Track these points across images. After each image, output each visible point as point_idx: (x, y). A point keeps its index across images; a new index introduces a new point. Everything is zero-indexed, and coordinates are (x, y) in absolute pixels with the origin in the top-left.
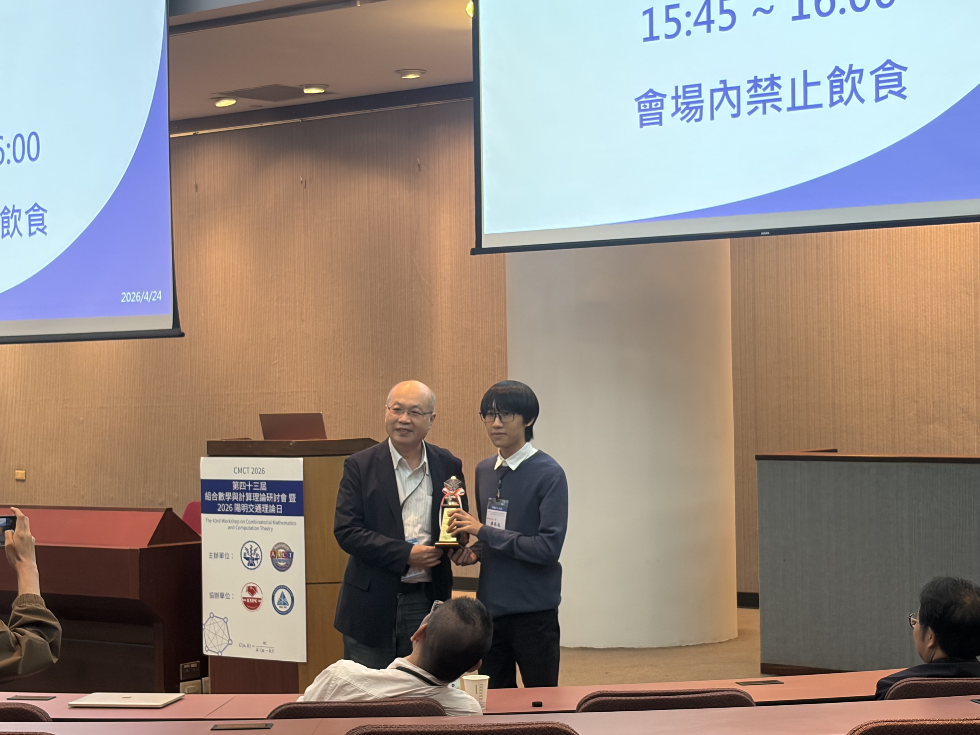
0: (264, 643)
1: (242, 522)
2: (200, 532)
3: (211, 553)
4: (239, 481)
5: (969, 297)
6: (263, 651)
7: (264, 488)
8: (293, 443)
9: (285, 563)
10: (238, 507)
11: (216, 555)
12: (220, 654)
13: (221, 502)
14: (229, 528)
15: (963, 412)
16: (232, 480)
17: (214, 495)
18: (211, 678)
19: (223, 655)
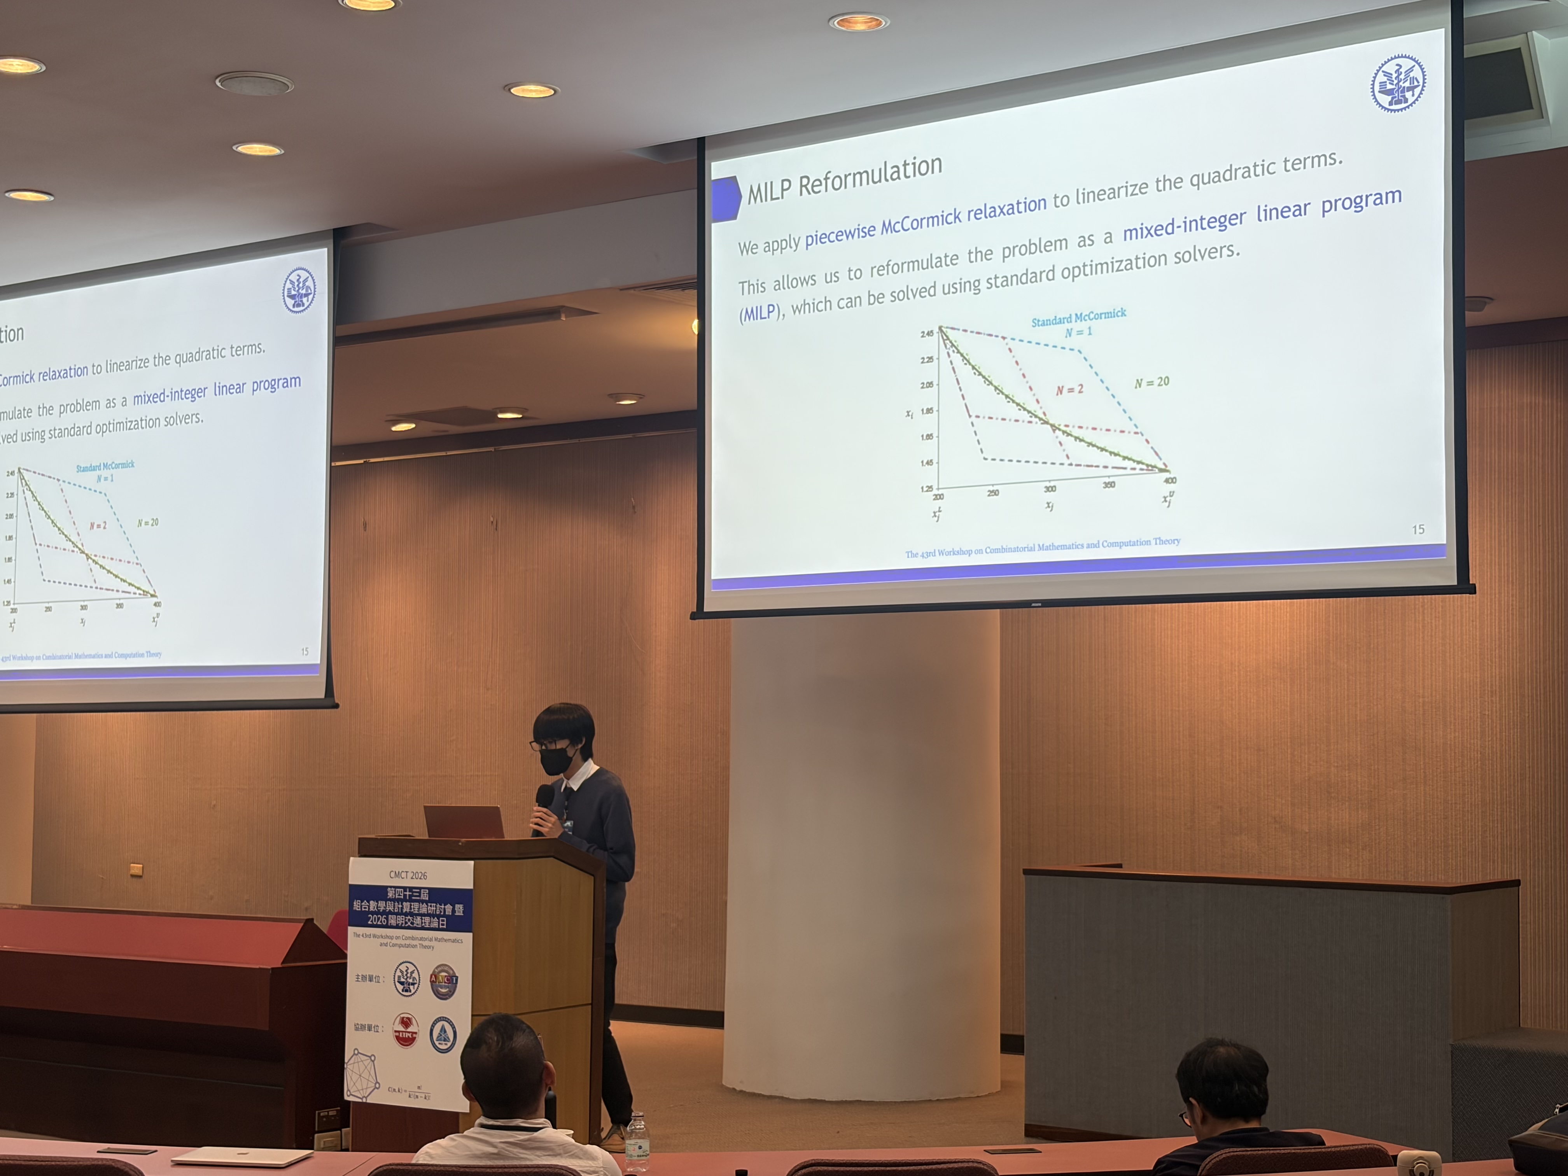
0: (419, 1088)
1: (397, 938)
2: (346, 949)
3: (358, 976)
4: (396, 887)
5: (1284, 685)
6: (417, 1097)
7: (425, 896)
8: (462, 843)
9: (448, 989)
10: (392, 920)
11: (364, 978)
12: (364, 1100)
13: (373, 913)
14: (380, 944)
15: (1276, 821)
16: (387, 887)
17: (365, 903)
18: (352, 1129)
19: (368, 1101)
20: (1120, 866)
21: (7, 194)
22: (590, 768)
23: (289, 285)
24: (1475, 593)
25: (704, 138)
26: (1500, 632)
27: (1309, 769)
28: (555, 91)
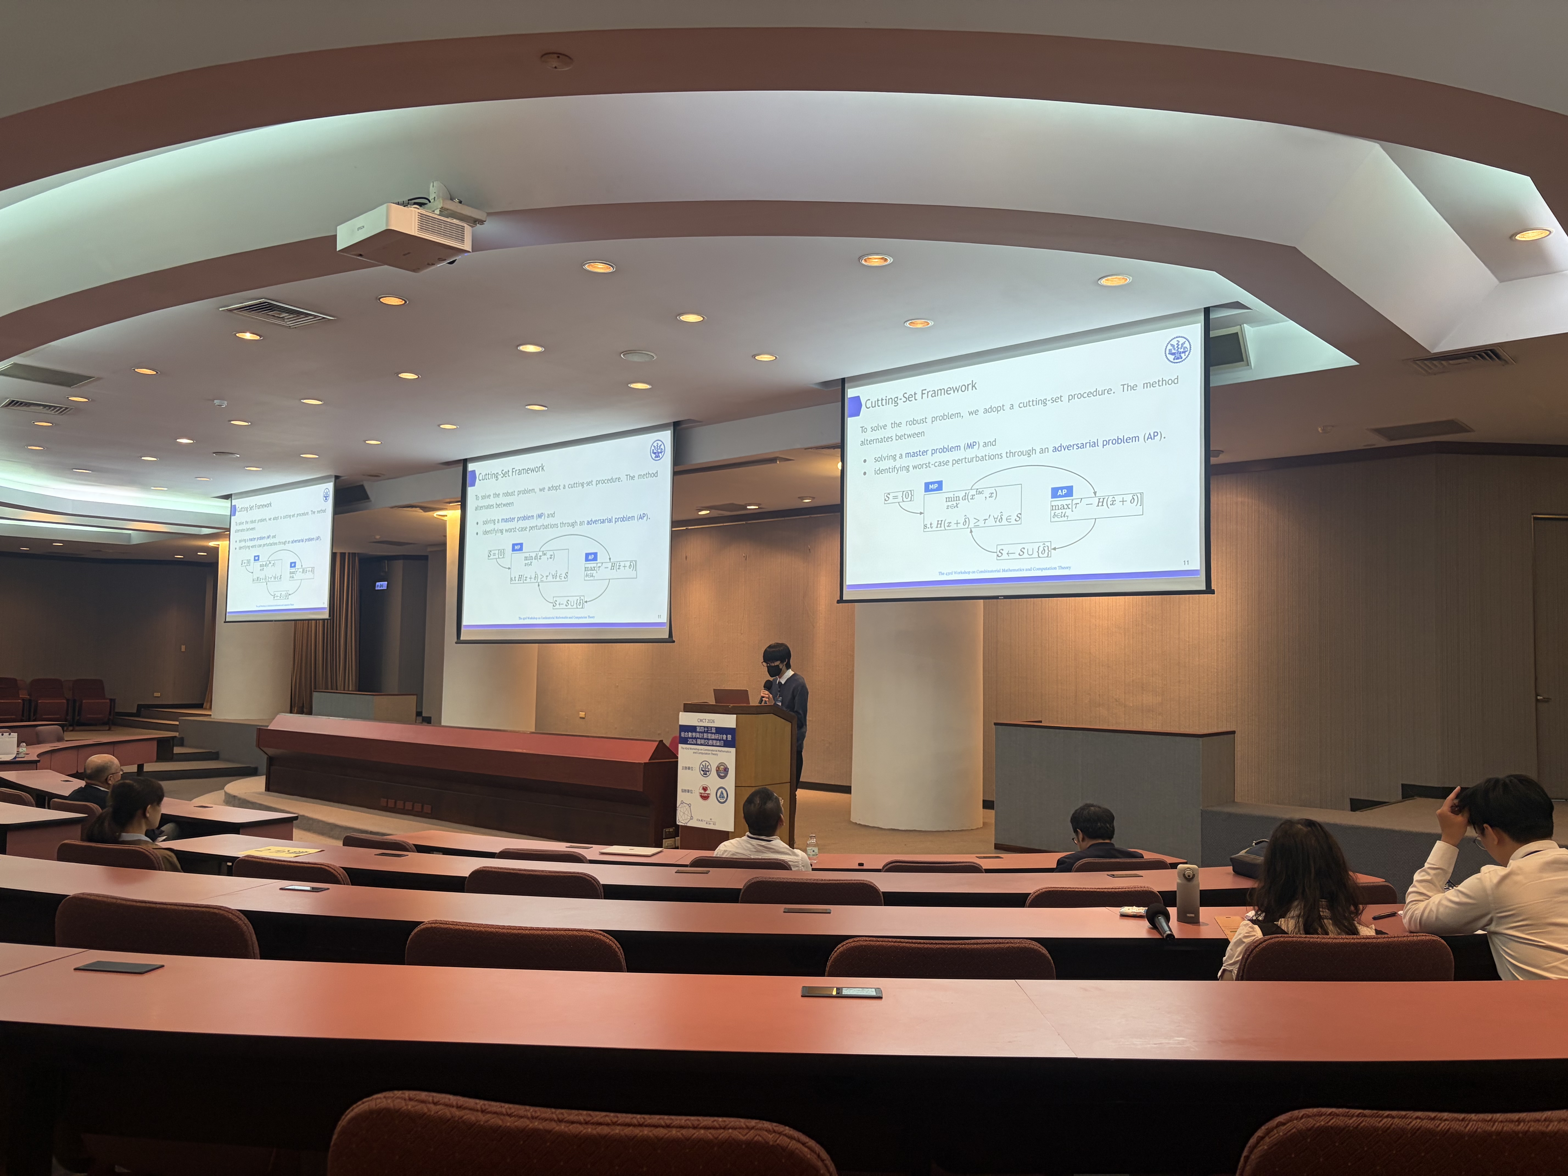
0: (711, 819)
1: (701, 750)
2: (678, 754)
3: (683, 767)
4: (701, 726)
5: (1121, 636)
6: (710, 823)
7: (714, 731)
8: (731, 706)
9: (724, 774)
10: (699, 741)
11: (686, 768)
12: (686, 825)
13: (690, 738)
14: (694, 753)
15: (1116, 701)
16: (696, 726)
17: (686, 733)
18: (681, 838)
19: (688, 825)
20: (1041, 722)
21: (526, 407)
22: (790, 673)
23: (653, 448)
24: (1214, 594)
25: (844, 378)
26: (1226, 611)
27: (1133, 676)
28: (776, 357)
